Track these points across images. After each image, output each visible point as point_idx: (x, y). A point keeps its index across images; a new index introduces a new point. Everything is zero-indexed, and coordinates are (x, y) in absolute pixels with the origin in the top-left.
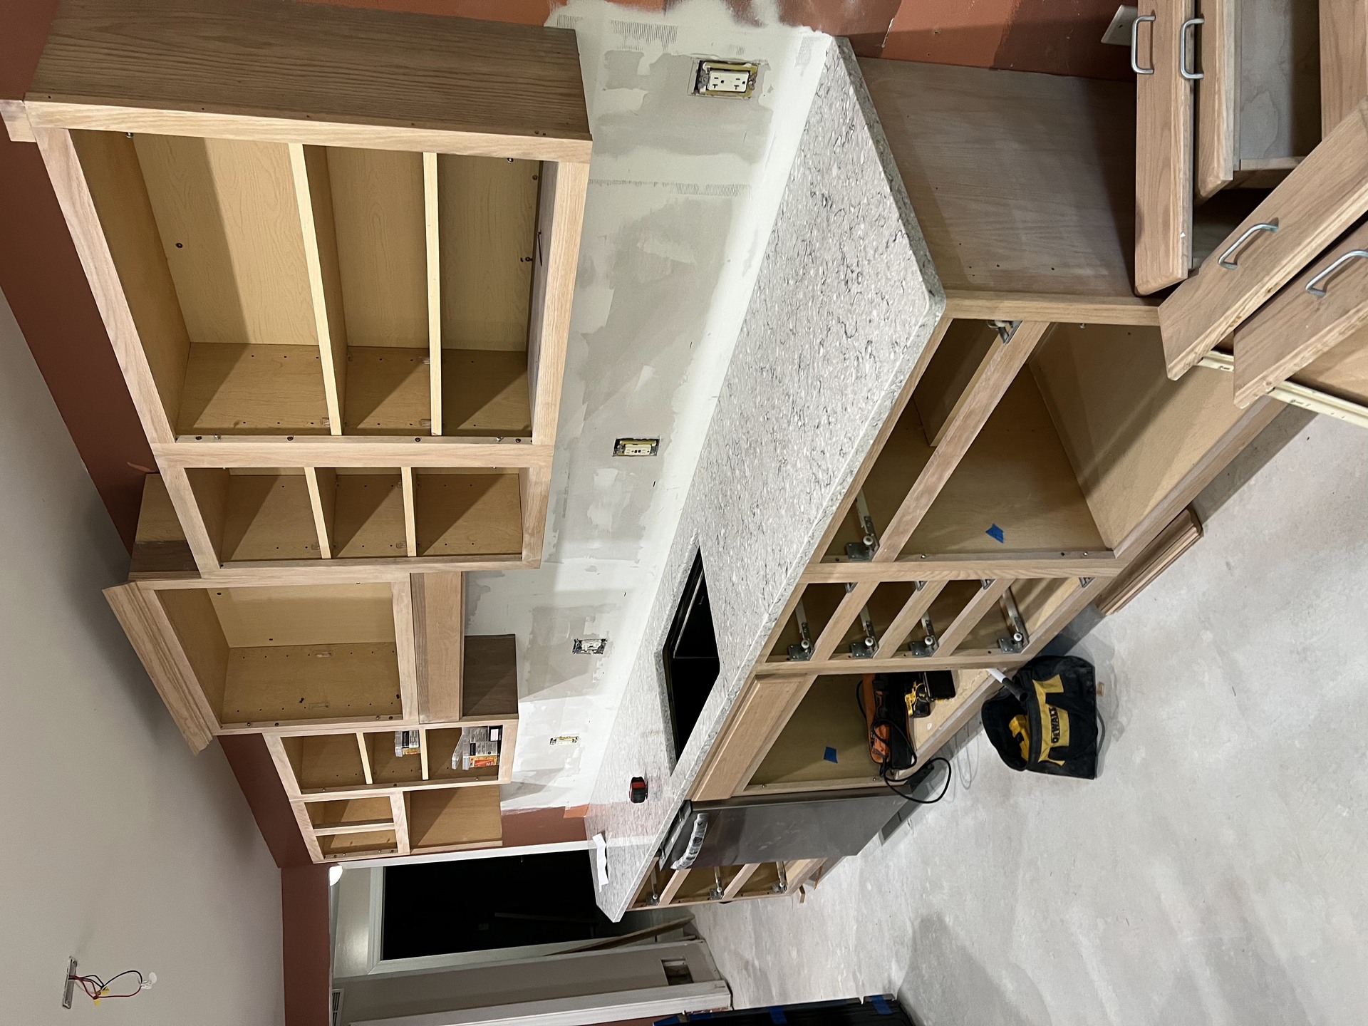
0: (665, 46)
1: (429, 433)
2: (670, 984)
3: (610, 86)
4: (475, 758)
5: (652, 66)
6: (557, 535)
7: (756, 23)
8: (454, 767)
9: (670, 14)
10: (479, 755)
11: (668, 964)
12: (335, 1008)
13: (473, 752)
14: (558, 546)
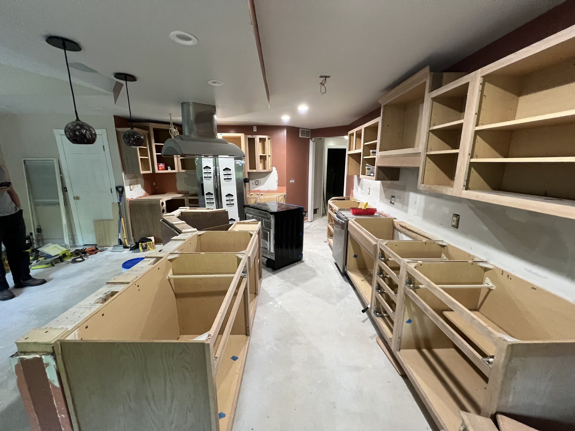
1: (472, 157)
2: (314, 209)
8: (366, 164)
10: (368, 171)
11: (318, 209)
12: (319, 139)
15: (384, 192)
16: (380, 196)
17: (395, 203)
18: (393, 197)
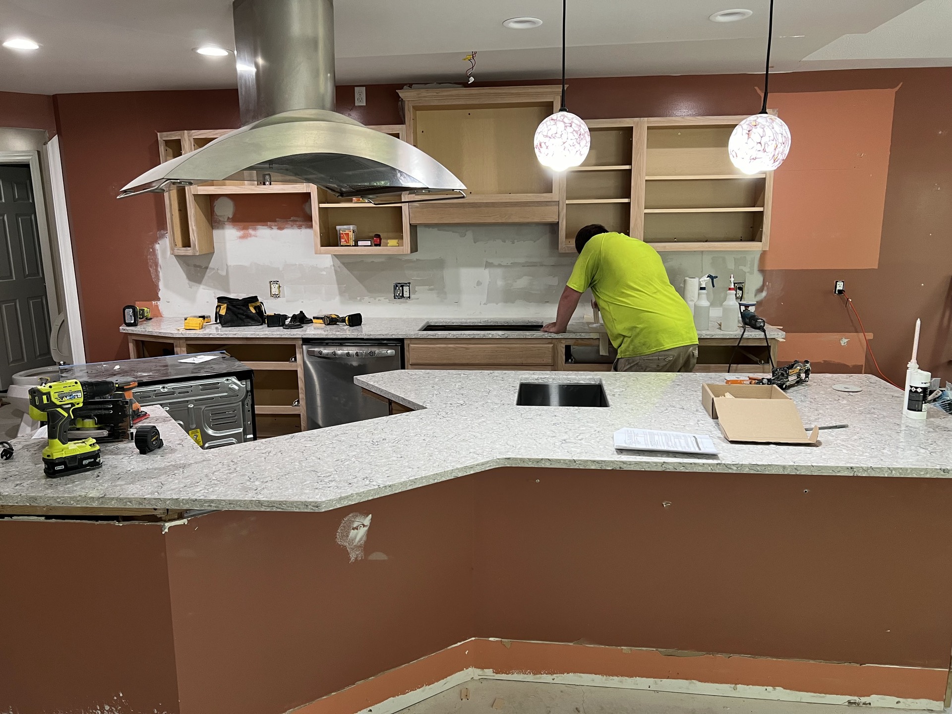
0: (748, 272)
3: (735, 259)
5: (742, 270)
6: (509, 264)
7: (756, 295)
9: (758, 272)
14: (500, 266)
15: (361, 279)
16: (342, 293)
17: (412, 296)
18: (402, 286)
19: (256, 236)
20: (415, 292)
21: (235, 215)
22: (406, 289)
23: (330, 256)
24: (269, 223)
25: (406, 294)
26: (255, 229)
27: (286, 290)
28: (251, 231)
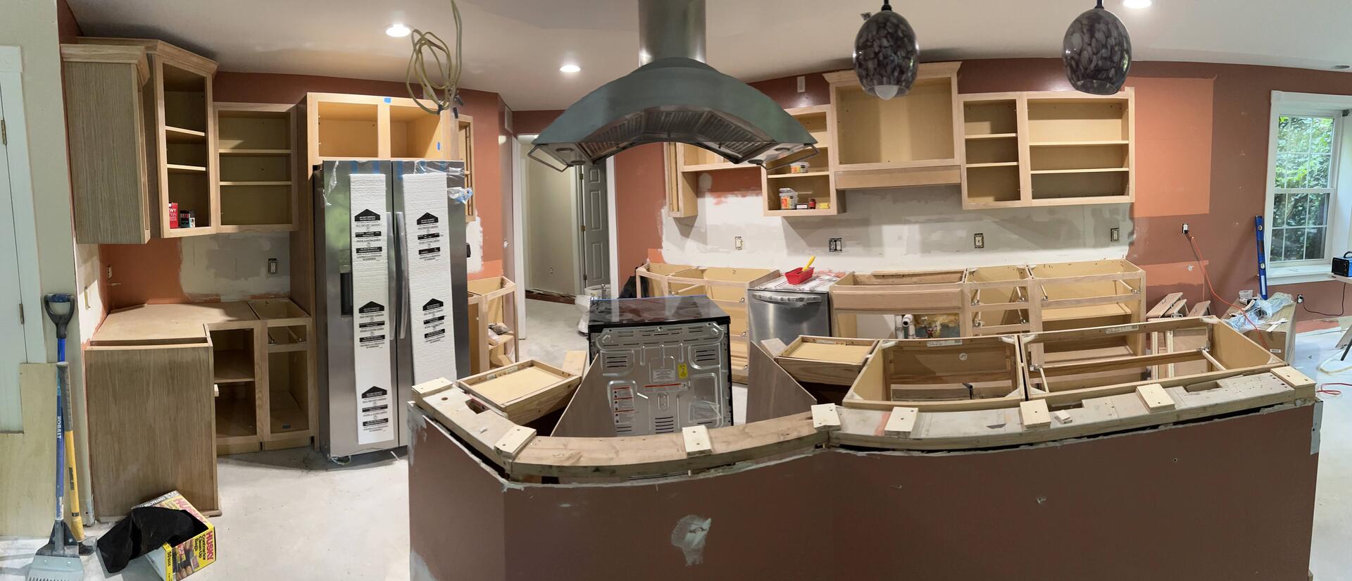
0: (1121, 220)
1: (1033, 170)
3: (1110, 210)
4: (789, 199)
5: (1114, 218)
6: (924, 221)
8: (781, 189)
9: (1129, 219)
10: (789, 200)
13: (792, 197)
14: (917, 222)
15: (803, 236)
16: (788, 246)
17: (843, 249)
18: (835, 241)
19: (726, 202)
20: (845, 247)
21: (712, 186)
22: (838, 243)
23: (780, 217)
24: (736, 192)
25: (838, 248)
26: (726, 197)
27: (747, 244)
28: (723, 199)
